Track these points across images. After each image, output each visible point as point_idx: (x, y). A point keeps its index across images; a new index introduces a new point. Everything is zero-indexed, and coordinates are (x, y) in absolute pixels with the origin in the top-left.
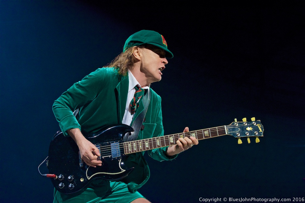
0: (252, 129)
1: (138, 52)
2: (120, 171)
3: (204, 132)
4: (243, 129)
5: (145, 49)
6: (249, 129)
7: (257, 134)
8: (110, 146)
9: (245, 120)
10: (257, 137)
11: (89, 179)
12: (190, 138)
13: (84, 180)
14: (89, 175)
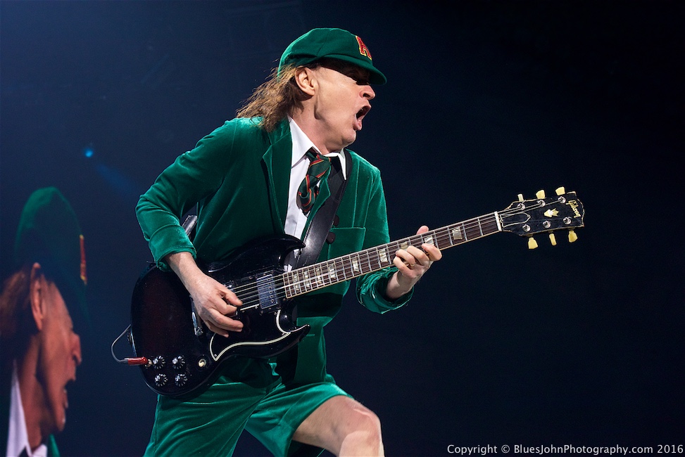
0: (557, 212)
1: (307, 78)
2: (280, 334)
3: (451, 231)
4: (538, 214)
5: (322, 70)
6: (549, 213)
7: (569, 222)
8: (256, 285)
9: (541, 194)
10: (571, 230)
11: (216, 360)
12: (420, 248)
13: (207, 364)
14: (216, 352)
